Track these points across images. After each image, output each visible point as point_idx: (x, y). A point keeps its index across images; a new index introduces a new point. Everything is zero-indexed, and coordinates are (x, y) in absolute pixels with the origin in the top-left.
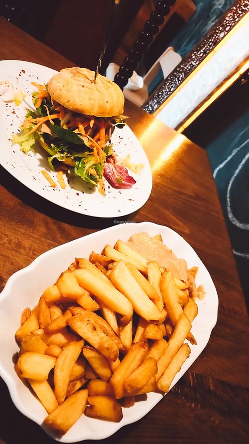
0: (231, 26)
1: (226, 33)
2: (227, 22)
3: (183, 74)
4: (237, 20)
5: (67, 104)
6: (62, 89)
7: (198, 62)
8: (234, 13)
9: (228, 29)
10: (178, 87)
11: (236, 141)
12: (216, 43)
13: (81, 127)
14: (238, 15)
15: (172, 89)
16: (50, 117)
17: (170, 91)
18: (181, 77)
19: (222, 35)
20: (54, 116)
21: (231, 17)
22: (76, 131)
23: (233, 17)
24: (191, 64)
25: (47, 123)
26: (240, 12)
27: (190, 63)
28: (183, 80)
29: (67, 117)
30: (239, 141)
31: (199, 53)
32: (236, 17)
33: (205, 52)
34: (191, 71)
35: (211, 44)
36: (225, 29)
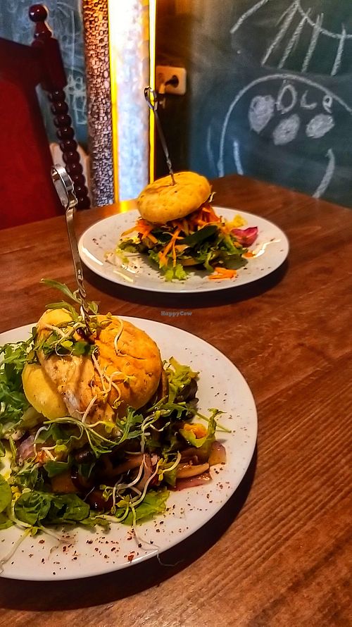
0: (107, 69)
1: (109, 79)
2: (99, 69)
3: (105, 150)
4: (107, 60)
5: (181, 214)
6: (166, 207)
7: (109, 128)
8: (97, 56)
9: (106, 74)
10: (113, 166)
11: (211, 156)
12: (109, 97)
13: (200, 221)
14: (103, 55)
15: (110, 173)
16: (175, 236)
17: (109, 176)
18: (106, 155)
19: (106, 84)
20: (177, 233)
21: (98, 62)
22: (199, 228)
23: (100, 60)
24: (105, 135)
25: (178, 242)
26: (103, 51)
27: (103, 135)
28: (111, 155)
29: (186, 224)
30: (214, 154)
31: (101, 119)
32: (103, 58)
33: (106, 113)
34: (110, 141)
35: (104, 101)
36: (103, 77)
